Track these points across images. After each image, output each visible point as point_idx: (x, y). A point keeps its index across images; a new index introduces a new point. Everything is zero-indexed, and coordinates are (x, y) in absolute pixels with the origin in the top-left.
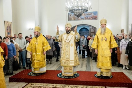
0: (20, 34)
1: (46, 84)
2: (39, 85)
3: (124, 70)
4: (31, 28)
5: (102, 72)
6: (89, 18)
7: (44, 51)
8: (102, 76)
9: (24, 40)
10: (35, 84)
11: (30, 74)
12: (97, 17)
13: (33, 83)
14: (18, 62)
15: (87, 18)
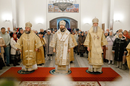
0: (4, 29)
1: (41, 82)
2: (34, 84)
3: (109, 65)
4: (8, 20)
5: (93, 68)
6: (70, 10)
7: (35, 48)
8: (93, 72)
9: (8, 35)
10: (29, 83)
11: (20, 72)
12: (78, 10)
13: (26, 82)
14: (3, 60)
15: (68, 10)
